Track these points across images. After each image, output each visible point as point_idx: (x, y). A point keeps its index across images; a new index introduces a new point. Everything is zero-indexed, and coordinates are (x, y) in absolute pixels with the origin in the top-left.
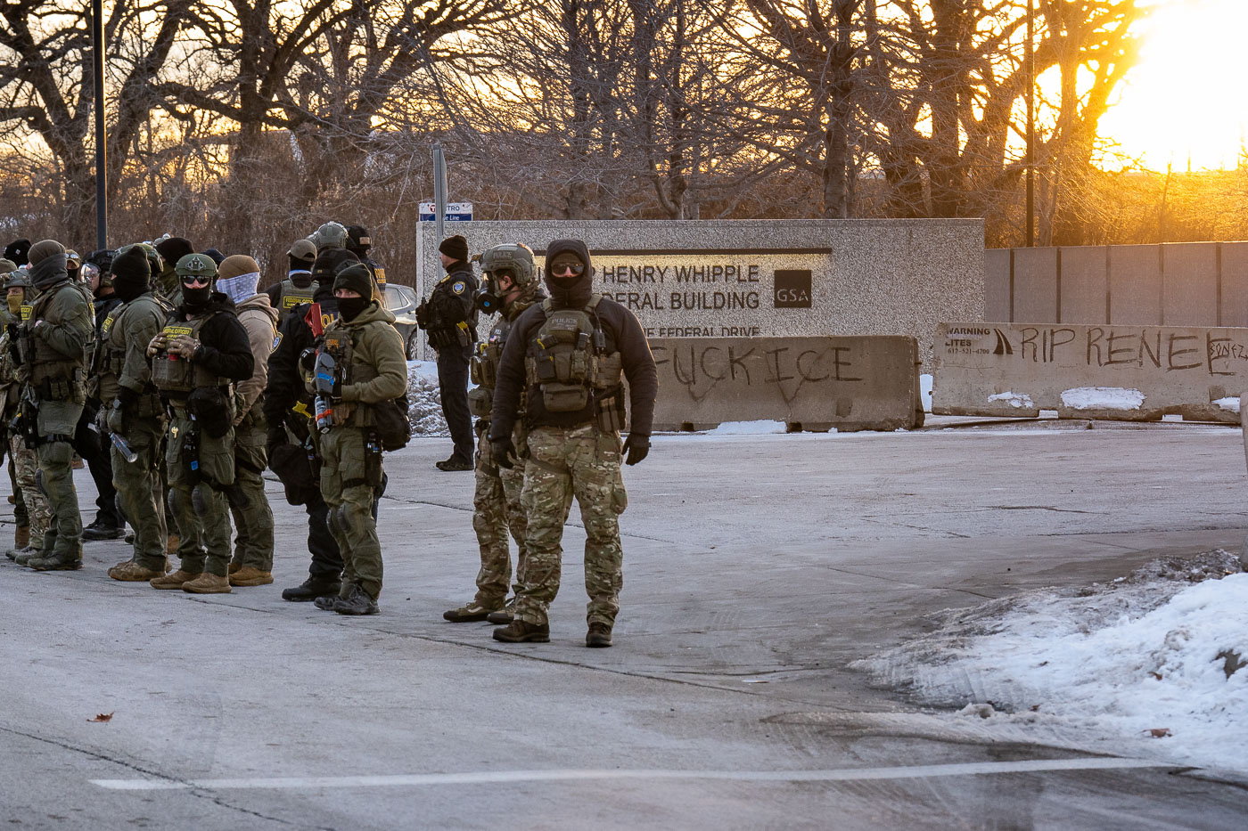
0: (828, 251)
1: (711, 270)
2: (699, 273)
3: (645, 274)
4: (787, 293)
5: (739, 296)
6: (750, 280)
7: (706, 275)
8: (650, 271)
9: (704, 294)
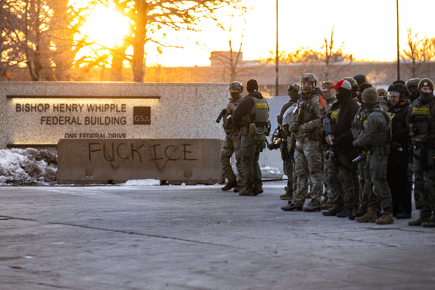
0: (159, 97)
1: (104, 106)
2: (98, 108)
3: (73, 108)
4: (139, 117)
5: (117, 118)
6: (122, 111)
7: (101, 109)
8: (75, 106)
9: (101, 117)
